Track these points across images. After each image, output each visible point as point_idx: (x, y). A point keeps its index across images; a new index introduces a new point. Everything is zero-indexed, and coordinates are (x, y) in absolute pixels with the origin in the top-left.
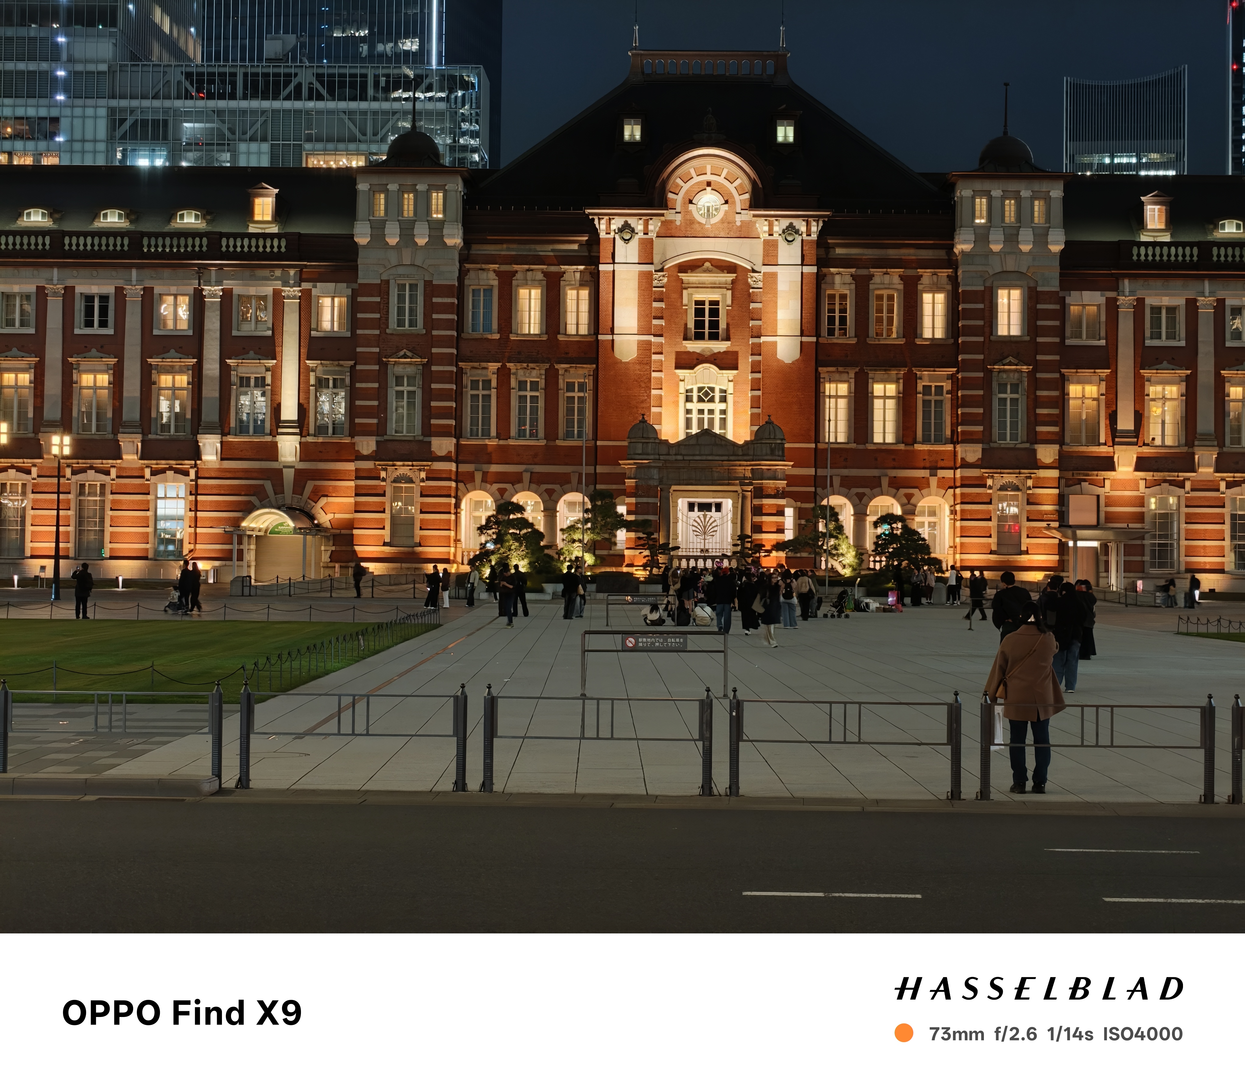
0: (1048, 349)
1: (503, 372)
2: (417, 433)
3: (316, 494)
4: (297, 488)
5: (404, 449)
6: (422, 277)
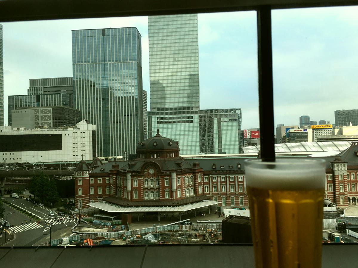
1: (351, 184)
2: (343, 192)
3: (330, 198)
4: (327, 197)
5: (342, 193)
6: (343, 174)
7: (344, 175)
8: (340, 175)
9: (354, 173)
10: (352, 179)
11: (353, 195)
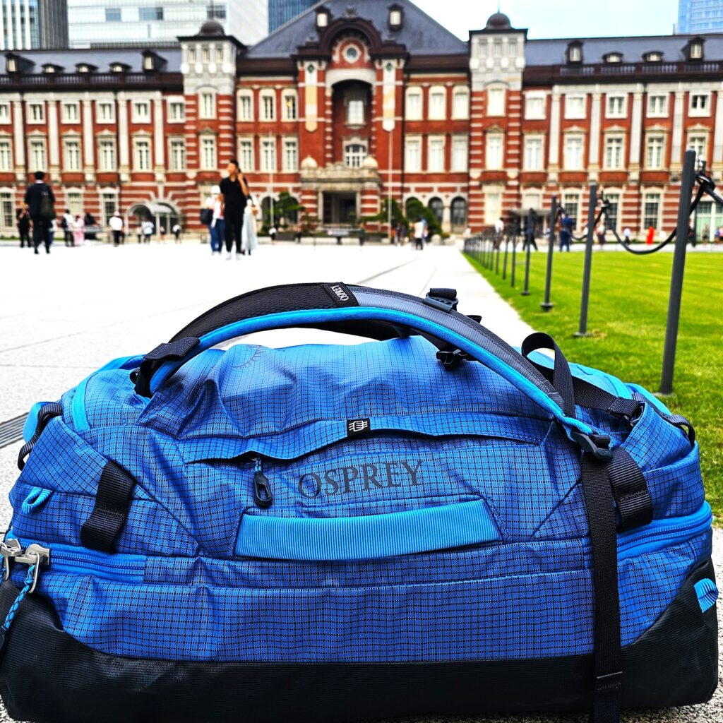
0: (515, 120)
1: (257, 138)
2: (215, 168)
3: (174, 197)
4: (166, 195)
5: (208, 175)
6: (213, 91)
7: (219, 97)
8: (205, 96)
9: (270, 92)
10: (262, 118)
11: (263, 189)
